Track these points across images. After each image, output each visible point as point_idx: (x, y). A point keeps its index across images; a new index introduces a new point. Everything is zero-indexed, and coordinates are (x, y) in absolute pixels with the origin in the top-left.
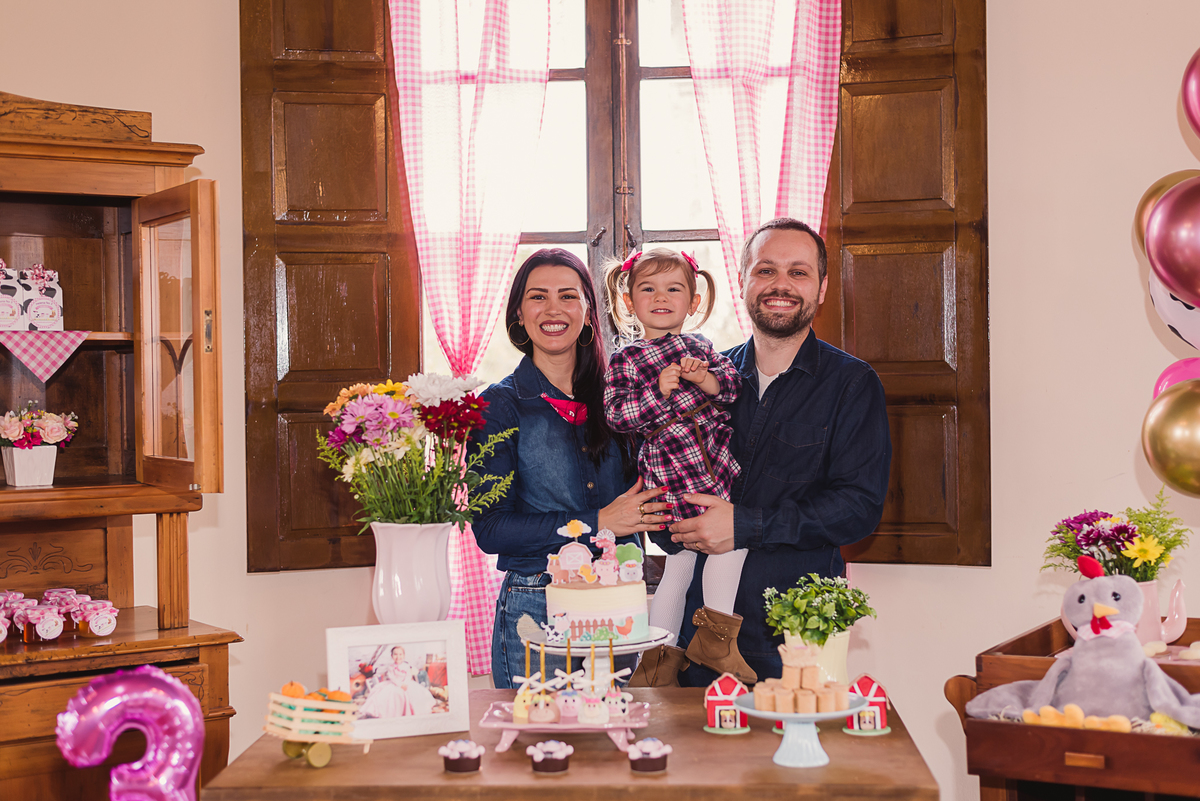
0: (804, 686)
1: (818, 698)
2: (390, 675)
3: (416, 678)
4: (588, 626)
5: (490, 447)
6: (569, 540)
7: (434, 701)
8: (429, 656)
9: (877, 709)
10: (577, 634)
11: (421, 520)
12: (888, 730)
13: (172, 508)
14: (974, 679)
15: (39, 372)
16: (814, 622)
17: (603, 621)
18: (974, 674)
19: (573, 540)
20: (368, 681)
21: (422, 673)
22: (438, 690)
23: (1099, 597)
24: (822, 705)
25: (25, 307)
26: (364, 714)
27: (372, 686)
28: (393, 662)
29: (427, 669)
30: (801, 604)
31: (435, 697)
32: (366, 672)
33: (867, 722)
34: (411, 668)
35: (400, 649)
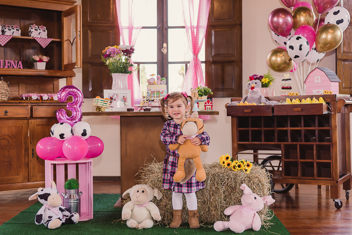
2: (116, 99)
3: (121, 100)
7: (125, 105)
8: (124, 96)
9: (211, 106)
13: (69, 76)
15: (43, 46)
17: (158, 91)
20: (112, 100)
23: (252, 83)
25: (39, 34)
26: (111, 106)
28: (117, 97)
32: (111, 98)
33: (209, 109)
34: (120, 98)
35: (118, 95)
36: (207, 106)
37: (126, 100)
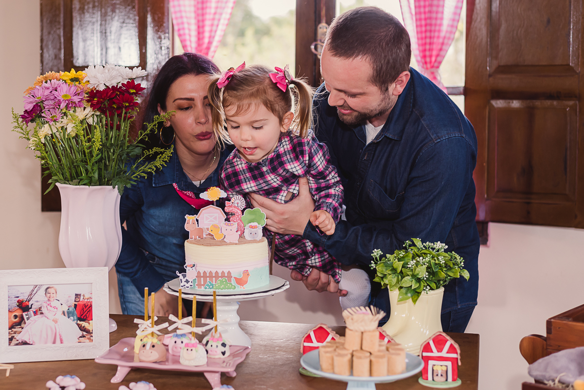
0: (363, 348)
1: (371, 361)
2: (44, 310)
3: (66, 314)
4: (211, 277)
5: (155, 125)
6: (208, 203)
7: (80, 333)
8: (77, 295)
9: (449, 364)
10: (202, 283)
11: (90, 183)
12: (458, 383)
14: (545, 339)
16: (408, 281)
17: (223, 272)
18: (545, 335)
19: (212, 203)
20: (24, 314)
21: (71, 309)
24: (374, 368)
26: (20, 341)
27: (28, 319)
28: (46, 299)
29: (76, 306)
30: (398, 265)
31: (81, 330)
32: (24, 306)
33: (439, 375)
34: (62, 304)
35: (52, 289)
36: (431, 363)
37: (88, 310)
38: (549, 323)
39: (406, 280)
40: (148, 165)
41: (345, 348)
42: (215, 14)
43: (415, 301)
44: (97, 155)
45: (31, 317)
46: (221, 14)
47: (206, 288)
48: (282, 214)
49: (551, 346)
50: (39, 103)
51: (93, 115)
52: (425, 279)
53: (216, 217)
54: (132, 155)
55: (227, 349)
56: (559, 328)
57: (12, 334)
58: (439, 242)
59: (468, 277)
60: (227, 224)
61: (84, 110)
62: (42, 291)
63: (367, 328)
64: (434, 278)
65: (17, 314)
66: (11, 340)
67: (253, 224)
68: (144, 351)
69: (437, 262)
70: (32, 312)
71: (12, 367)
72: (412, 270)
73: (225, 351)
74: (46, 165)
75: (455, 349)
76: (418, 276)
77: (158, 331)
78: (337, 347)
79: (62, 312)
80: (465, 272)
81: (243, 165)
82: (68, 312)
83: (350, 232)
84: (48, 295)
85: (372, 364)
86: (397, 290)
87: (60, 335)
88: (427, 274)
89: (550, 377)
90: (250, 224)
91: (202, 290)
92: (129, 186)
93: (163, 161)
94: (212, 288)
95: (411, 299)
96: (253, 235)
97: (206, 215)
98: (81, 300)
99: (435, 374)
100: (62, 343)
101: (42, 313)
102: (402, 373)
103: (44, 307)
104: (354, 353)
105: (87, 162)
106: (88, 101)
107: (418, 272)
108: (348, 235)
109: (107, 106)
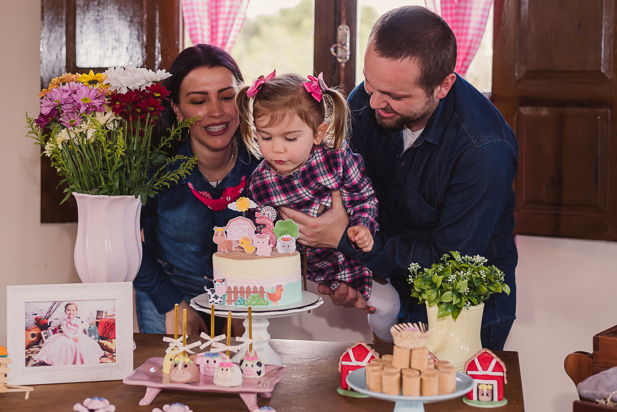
0: (412, 366)
1: (421, 380)
2: (63, 328)
3: (87, 332)
4: (242, 292)
5: (179, 131)
7: (102, 353)
8: (99, 313)
9: (495, 382)
10: (233, 299)
11: (110, 192)
12: (504, 403)
14: (591, 356)
16: (448, 297)
17: (255, 287)
18: (591, 351)
20: (42, 333)
21: (92, 327)
22: (106, 343)
26: (38, 362)
27: (46, 338)
28: (66, 316)
29: (97, 323)
30: (438, 280)
31: (103, 349)
32: (42, 324)
33: (485, 394)
34: (82, 322)
35: (73, 305)
36: (476, 381)
37: (111, 328)
38: (596, 339)
39: (447, 295)
40: (170, 173)
41: (393, 367)
42: (229, 13)
43: (455, 317)
44: (119, 163)
45: (50, 335)
46: (236, 13)
47: (237, 304)
48: (315, 227)
49: (598, 363)
50: (57, 106)
51: (114, 120)
52: (466, 294)
53: (246, 229)
54: (155, 163)
55: (262, 369)
56: (607, 344)
57: (29, 354)
58: (478, 255)
59: (508, 292)
60: (258, 236)
61: (105, 115)
62: (62, 308)
63: (416, 346)
64: (474, 293)
65: (35, 333)
66: (28, 360)
67: (286, 236)
68: (176, 371)
69: (478, 276)
70: (50, 330)
71: (32, 389)
72: (452, 285)
73: (261, 371)
74: (62, 173)
75: (501, 367)
76: (459, 291)
77: (190, 349)
78: (384, 365)
79: (82, 331)
80: (506, 287)
81: (273, 178)
82: (89, 330)
83: (387, 244)
84: (68, 312)
85: (423, 383)
86: (437, 306)
87: (80, 355)
88: (468, 289)
89: (601, 395)
90: (282, 237)
91: (233, 306)
92: (152, 196)
93: (187, 169)
94: (243, 304)
95: (451, 316)
96: (286, 248)
97: (234, 227)
98: (103, 318)
99: (480, 394)
100: (82, 363)
101: (61, 332)
102: (453, 392)
103: (63, 325)
104: (403, 372)
105: (108, 170)
106: (109, 105)
107: (459, 287)
108: (386, 247)
109: (130, 111)
